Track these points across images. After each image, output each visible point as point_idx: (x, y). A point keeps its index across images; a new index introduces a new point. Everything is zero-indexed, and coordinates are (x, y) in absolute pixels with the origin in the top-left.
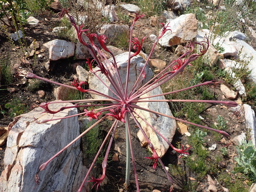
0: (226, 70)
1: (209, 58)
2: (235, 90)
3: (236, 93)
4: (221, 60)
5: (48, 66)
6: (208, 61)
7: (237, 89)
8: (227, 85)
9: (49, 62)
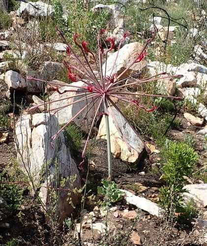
0: (186, 98)
1: (166, 88)
2: (201, 117)
3: (202, 119)
4: (180, 89)
5: (10, 93)
6: (165, 90)
7: (203, 116)
8: (191, 113)
9: (9, 91)
